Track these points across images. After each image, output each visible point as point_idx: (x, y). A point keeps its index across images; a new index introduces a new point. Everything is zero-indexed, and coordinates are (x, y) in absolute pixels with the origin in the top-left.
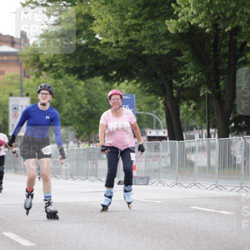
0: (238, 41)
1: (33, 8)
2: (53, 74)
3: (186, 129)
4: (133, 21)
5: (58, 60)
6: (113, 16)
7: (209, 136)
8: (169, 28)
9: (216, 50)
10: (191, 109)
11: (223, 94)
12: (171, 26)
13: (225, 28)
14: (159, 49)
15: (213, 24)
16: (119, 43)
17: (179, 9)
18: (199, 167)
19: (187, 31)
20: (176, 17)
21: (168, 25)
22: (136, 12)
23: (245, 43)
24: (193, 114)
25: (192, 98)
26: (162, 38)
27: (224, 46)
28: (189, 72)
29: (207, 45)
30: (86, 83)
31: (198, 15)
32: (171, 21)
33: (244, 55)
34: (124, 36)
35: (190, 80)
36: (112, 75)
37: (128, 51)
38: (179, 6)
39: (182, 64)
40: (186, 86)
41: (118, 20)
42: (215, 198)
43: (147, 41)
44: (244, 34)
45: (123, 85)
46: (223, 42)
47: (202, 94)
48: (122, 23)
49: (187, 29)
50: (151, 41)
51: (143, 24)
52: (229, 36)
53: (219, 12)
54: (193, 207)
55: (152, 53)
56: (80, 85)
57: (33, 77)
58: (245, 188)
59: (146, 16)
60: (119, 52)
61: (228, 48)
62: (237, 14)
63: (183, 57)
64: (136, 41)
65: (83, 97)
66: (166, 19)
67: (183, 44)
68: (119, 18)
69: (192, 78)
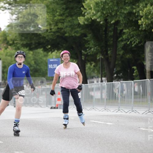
0: (119, 29)
1: (3, 10)
2: (14, 48)
3: (89, 78)
4: (60, 18)
5: (18, 39)
6: (48, 15)
7: (102, 81)
8: (80, 22)
9: (106, 34)
10: (92, 67)
11: (110, 58)
12: (81, 20)
13: (111, 22)
14: (74, 33)
15: (104, 19)
16: (52, 30)
17: (85, 11)
18: (95, 99)
19: (90, 23)
20: (84, 16)
21: (79, 20)
22: (62, 12)
23: (122, 30)
24: (93, 70)
25: (92, 60)
26: (76, 27)
27: (111, 31)
28: (91, 46)
29: (101, 31)
30: (33, 52)
31: (96, 14)
32: (81, 17)
33: (122, 36)
34: (55, 26)
35: (91, 51)
36: (48, 48)
37: (57, 34)
38: (85, 9)
39: (87, 42)
40: (89, 54)
41: (51, 17)
42: (104, 116)
43: (68, 29)
44: (122, 25)
45: (54, 53)
46: (110, 29)
47: (98, 58)
48: (53, 18)
49: (90, 22)
50: (70, 29)
51: (65, 19)
52: (113, 26)
53: (109, 12)
54: (92, 121)
55: (71, 35)
56: (30, 53)
57: (3, 49)
58: (121, 110)
59: (67, 14)
60: (52, 35)
61: (112, 33)
62: (118, 13)
63: (88, 38)
64: (61, 29)
65: (32, 60)
66: (78, 16)
67: (87, 31)
68: (52, 16)
69: (92, 49)
